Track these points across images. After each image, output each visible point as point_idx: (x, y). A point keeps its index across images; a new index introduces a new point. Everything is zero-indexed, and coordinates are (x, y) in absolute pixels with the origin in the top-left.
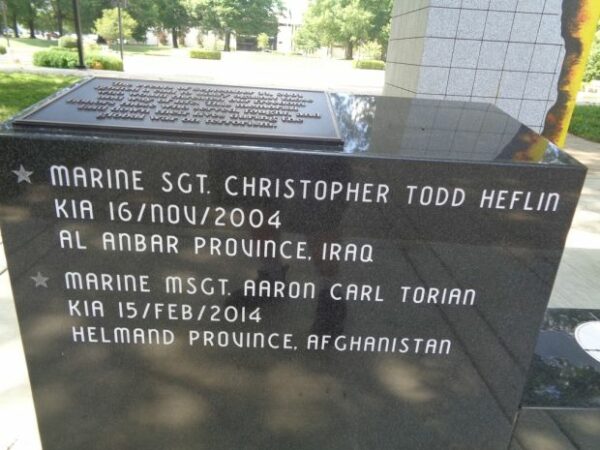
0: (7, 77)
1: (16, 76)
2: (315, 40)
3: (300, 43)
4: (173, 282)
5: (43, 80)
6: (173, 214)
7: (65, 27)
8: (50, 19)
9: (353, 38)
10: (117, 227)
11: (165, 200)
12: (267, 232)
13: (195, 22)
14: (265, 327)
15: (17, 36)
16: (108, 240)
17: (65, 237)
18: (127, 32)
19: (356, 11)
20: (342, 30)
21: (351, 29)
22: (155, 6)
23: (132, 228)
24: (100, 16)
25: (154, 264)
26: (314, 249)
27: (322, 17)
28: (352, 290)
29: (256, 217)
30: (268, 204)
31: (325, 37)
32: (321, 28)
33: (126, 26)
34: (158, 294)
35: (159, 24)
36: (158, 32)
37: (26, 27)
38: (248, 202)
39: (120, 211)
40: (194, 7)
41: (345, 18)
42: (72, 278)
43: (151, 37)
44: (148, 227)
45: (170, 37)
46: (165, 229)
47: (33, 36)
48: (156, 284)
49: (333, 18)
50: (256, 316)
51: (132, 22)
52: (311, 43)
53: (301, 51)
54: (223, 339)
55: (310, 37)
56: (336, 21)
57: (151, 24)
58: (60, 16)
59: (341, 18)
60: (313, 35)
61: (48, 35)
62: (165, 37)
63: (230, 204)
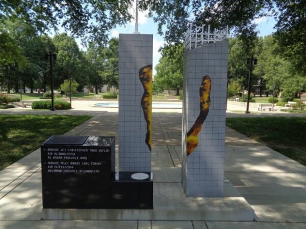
0: (24, 117)
1: (27, 116)
2: (161, 88)
3: (154, 89)
4: (62, 163)
5: (37, 117)
6: (62, 154)
7: (47, 87)
8: (40, 84)
9: (178, 86)
10: (55, 156)
11: (61, 152)
12: (73, 156)
13: (106, 82)
14: (74, 169)
15: (25, 92)
16: (54, 157)
17: (49, 157)
18: (75, 89)
19: (179, 75)
20: (173, 83)
21: (178, 82)
22: (88, 77)
23: (57, 156)
24: (63, 83)
25: (59, 161)
26: (79, 158)
27: (164, 78)
28: (85, 163)
29: (72, 154)
30: (73, 152)
31: (166, 86)
32: (163, 82)
33: (74, 86)
34: (60, 164)
35: (89, 84)
36: (89, 88)
37: (29, 88)
38: (71, 152)
39: (56, 154)
40: (106, 76)
41: (174, 78)
42: (49, 163)
43: (85, 90)
44: (59, 156)
45: (94, 89)
46: (61, 156)
47: (32, 92)
48: (60, 163)
49: (168, 78)
50: (72, 167)
51: (77, 84)
52: (159, 89)
53: (155, 93)
54: (68, 171)
55: (159, 87)
56: (170, 79)
57: (86, 84)
58: (45, 83)
59: (172, 78)
60: (160, 86)
61: (39, 91)
62: (92, 89)
63: (69, 152)
